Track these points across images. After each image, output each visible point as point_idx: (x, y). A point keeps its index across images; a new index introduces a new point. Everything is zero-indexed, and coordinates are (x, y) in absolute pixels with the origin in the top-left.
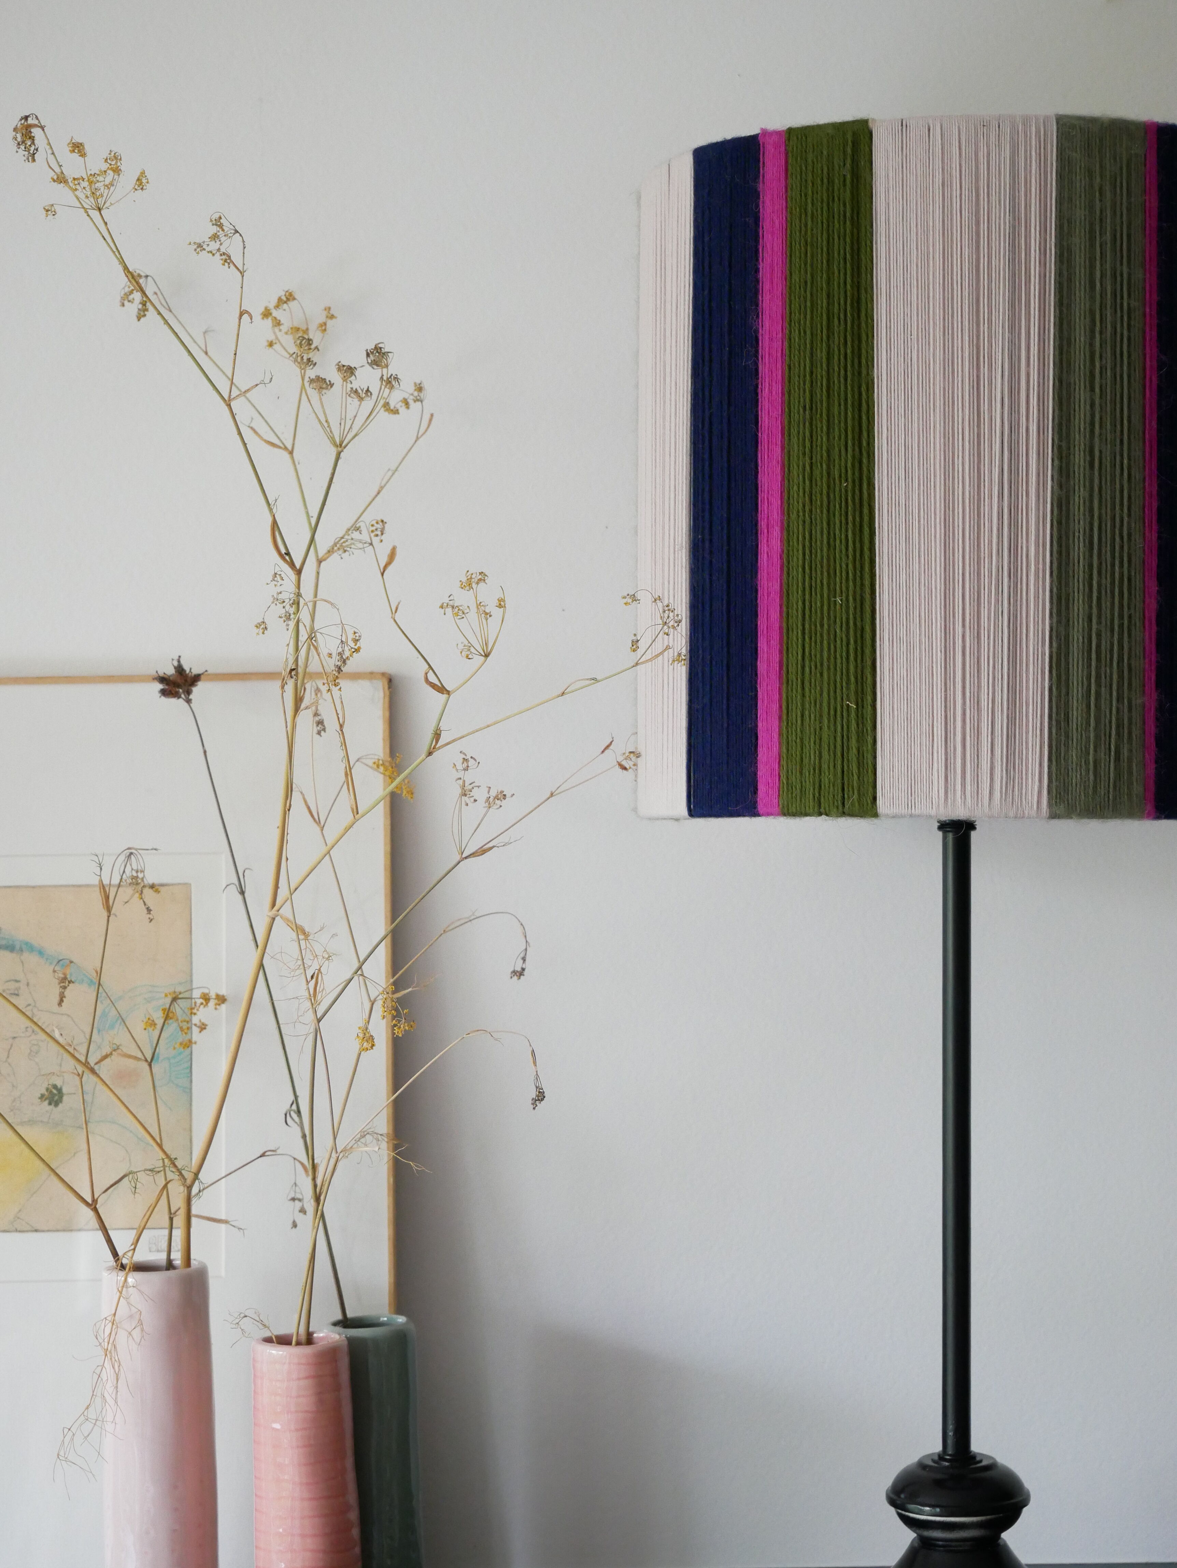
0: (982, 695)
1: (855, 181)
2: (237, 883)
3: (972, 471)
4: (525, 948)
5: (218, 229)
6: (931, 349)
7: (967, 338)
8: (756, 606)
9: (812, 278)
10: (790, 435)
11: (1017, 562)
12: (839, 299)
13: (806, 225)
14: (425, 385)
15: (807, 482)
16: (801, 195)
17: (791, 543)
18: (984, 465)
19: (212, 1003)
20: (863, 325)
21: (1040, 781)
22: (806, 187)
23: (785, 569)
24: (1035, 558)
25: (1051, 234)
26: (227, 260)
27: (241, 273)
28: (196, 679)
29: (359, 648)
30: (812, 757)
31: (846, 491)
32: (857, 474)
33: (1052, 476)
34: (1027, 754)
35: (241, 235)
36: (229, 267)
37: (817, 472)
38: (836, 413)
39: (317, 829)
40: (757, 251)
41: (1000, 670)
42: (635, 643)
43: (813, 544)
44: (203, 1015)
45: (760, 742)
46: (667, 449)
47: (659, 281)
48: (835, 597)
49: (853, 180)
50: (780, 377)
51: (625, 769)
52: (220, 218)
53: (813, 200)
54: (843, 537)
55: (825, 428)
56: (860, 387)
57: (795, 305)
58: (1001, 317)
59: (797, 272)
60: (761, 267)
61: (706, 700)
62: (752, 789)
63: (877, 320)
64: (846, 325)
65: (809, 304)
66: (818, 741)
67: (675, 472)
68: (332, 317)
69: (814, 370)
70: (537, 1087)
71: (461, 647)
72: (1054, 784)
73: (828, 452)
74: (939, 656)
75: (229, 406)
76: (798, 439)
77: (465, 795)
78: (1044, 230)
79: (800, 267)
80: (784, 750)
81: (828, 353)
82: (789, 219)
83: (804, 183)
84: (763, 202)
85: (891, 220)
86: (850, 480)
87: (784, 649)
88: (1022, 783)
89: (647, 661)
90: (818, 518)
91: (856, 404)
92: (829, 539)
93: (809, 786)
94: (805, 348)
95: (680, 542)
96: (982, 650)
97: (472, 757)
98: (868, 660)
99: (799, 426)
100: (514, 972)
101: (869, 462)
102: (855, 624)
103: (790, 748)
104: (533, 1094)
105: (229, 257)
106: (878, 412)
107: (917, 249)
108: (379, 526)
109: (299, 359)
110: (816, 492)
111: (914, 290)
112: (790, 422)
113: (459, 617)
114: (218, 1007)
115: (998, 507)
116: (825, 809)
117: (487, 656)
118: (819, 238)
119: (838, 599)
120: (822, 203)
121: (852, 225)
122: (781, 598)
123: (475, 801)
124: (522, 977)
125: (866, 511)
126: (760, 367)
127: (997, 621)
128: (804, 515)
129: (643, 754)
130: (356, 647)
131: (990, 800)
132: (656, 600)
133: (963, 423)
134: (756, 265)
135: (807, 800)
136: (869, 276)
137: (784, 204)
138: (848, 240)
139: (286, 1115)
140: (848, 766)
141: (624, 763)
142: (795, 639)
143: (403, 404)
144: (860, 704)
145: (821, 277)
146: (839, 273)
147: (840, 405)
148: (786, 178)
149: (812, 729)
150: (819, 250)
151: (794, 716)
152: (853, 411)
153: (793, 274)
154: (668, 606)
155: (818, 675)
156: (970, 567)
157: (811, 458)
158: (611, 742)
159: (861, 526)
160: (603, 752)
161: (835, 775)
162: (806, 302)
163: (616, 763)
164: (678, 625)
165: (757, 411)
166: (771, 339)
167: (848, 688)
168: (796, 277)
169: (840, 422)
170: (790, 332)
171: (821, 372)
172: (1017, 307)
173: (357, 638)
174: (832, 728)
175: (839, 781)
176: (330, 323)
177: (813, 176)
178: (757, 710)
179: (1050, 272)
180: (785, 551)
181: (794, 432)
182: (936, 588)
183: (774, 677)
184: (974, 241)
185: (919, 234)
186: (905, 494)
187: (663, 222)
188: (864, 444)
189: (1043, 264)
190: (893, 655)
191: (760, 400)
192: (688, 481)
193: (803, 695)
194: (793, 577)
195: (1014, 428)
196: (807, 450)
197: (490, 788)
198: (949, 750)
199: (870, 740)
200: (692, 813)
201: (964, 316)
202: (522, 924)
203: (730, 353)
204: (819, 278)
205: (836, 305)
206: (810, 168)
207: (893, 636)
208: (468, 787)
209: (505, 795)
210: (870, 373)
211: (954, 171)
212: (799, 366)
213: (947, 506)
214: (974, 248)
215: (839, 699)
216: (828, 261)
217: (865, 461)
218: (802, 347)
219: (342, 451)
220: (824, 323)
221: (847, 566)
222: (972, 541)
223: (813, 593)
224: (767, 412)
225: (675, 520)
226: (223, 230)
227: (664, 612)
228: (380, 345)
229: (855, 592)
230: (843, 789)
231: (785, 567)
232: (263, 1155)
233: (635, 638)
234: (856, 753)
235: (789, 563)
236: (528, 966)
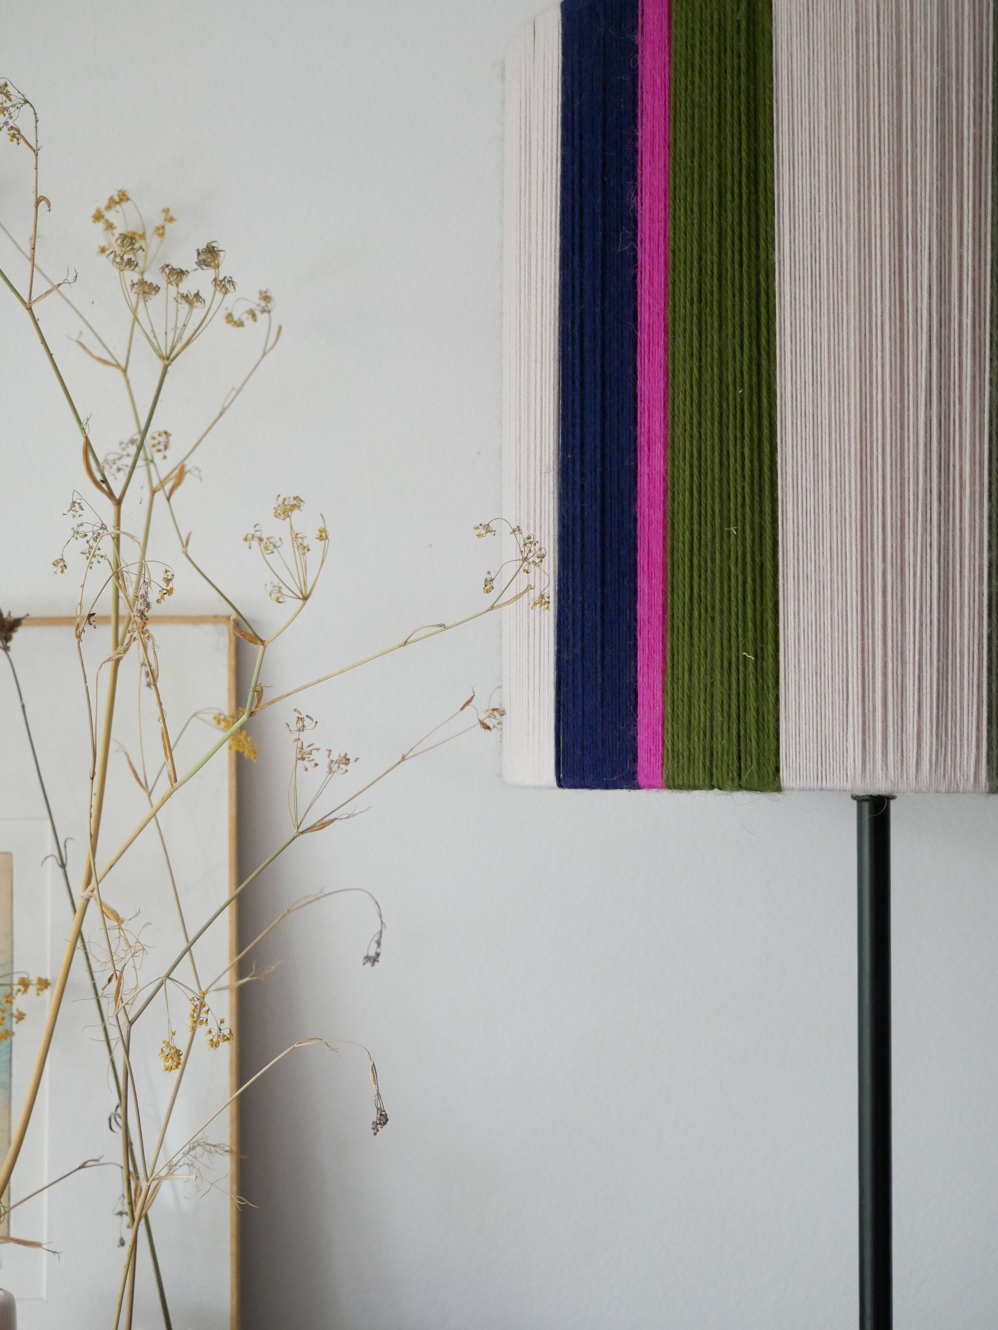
0: (907, 644)
1: (751, 28)
2: (57, 855)
3: (893, 374)
4: (379, 929)
5: (5, 99)
6: (844, 228)
7: (887, 214)
8: (635, 537)
9: (701, 145)
10: (674, 333)
11: (949, 484)
12: (733, 169)
13: (693, 83)
14: (272, 293)
15: (695, 389)
16: (687, 47)
17: (676, 462)
18: (908, 366)
19: (32, 989)
20: (762, 200)
21: (978, 747)
22: (693, 38)
23: (670, 493)
24: (970, 478)
25: (987, 88)
26: (16, 134)
27: (34, 151)
28: (15, 624)
29: (172, 589)
30: (702, 719)
31: (742, 399)
32: (755, 379)
33: (991, 379)
34: (962, 715)
35: (31, 106)
36: (18, 144)
37: (707, 377)
38: (729, 304)
39: (144, 794)
40: (635, 117)
41: (928, 614)
42: (489, 584)
43: (703, 464)
44: (20, 1002)
45: (640, 700)
46: (533, 355)
47: (523, 160)
48: (729, 526)
49: (748, 27)
50: (662, 264)
51: (488, 728)
52: (6, 85)
53: (701, 52)
54: (739, 454)
55: (716, 325)
56: (757, 275)
57: (680, 179)
58: (928, 189)
59: (682, 138)
60: (639, 134)
61: (578, 651)
62: (630, 757)
63: (779, 194)
64: (741, 199)
65: (696, 176)
66: (709, 699)
67: (542, 382)
68: (171, 220)
69: (704, 257)
70: (378, 1109)
71: (270, 588)
72: (995, 751)
73: (720, 353)
74: (854, 597)
75: (30, 309)
76: (685, 338)
77: (303, 759)
78: (979, 82)
79: (686, 133)
80: (669, 710)
81: (720, 235)
82: (672, 76)
83: (690, 32)
84: (642, 58)
85: (795, 73)
86: (746, 386)
87: (669, 588)
88: (956, 751)
89: (504, 604)
90: (708, 432)
91: (753, 294)
92: (721, 457)
93: (698, 753)
94: (692, 229)
95: (547, 464)
96: (907, 590)
97: (307, 716)
98: (769, 602)
99: (685, 322)
100: (368, 958)
101: (769, 365)
102: (753, 559)
103: (676, 708)
104: (374, 1116)
105: (19, 131)
106: (780, 303)
107: (826, 107)
108: (162, 439)
109: (118, 260)
110: (706, 401)
111: (823, 158)
112: (674, 319)
113: (269, 551)
114: (40, 992)
115: (926, 417)
116: (718, 781)
117: (305, 598)
118: (709, 98)
119: (733, 529)
120: (712, 56)
121: (748, 79)
122: (665, 528)
123: (316, 765)
124: (376, 964)
125: (765, 422)
126: (639, 253)
127: (924, 554)
128: (692, 429)
129: (508, 711)
130: (168, 588)
131: (917, 771)
132: (514, 531)
133: (882, 316)
134: (633, 132)
135: (696, 771)
136: (768, 140)
137: (667, 58)
138: (743, 98)
139: (110, 1120)
140: (745, 730)
141: (488, 722)
142: (681, 576)
143: (250, 316)
144: (759, 656)
145: (712, 144)
146: (733, 138)
147: (734, 296)
148: (670, 27)
149: (702, 685)
150: (709, 111)
151: (680, 669)
152: (750, 303)
153: (678, 140)
154: (529, 538)
155: (709, 619)
156: (892, 490)
157: (700, 360)
158: (472, 698)
159: (760, 441)
160: (462, 708)
161: (729, 742)
162: (693, 173)
163: (477, 722)
164: (541, 561)
165: (636, 306)
166: (652, 221)
167: (745, 637)
168: (681, 145)
169: (734, 317)
170: (675, 210)
171: (711, 257)
172: (947, 176)
173: (169, 577)
174: (726, 685)
175: (735, 748)
176: (169, 227)
177: (701, 24)
178: (636, 661)
179: (987, 135)
180: (669, 472)
181: (679, 330)
182: (850, 516)
183: (657, 623)
184: (895, 97)
185: (829, 90)
186: (813, 402)
187: (528, 90)
188: (763, 342)
189: (978, 124)
190: (799, 596)
191: (639, 292)
192: (556, 391)
193: (692, 645)
194: (678, 503)
195: (944, 322)
196: (695, 351)
197: (330, 751)
198: (867, 711)
199: (771, 698)
200: (562, 783)
201: (883, 187)
202: (377, 903)
203: (604, 237)
204: (709, 145)
205: (729, 176)
206: (697, 13)
207: (798, 574)
208: (306, 750)
209: (348, 760)
210: (770, 257)
211: (870, 13)
212: (685, 250)
213: (863, 417)
214: (895, 106)
215: (734, 649)
216: (719, 124)
217: (764, 363)
218: (689, 228)
219: (170, 364)
220: (715, 198)
221: (743, 488)
222: (894, 459)
223: (703, 523)
224: (647, 307)
225: (541, 437)
226: (10, 100)
227: (525, 545)
228: (213, 244)
229: (752, 521)
230: (739, 758)
231: (669, 492)
232: (83, 1166)
233: (489, 576)
234: (755, 715)
235: (673, 486)
236: (383, 950)
